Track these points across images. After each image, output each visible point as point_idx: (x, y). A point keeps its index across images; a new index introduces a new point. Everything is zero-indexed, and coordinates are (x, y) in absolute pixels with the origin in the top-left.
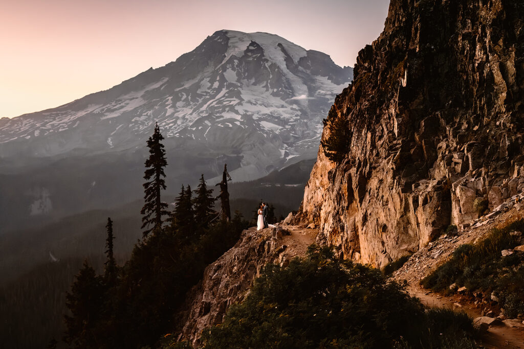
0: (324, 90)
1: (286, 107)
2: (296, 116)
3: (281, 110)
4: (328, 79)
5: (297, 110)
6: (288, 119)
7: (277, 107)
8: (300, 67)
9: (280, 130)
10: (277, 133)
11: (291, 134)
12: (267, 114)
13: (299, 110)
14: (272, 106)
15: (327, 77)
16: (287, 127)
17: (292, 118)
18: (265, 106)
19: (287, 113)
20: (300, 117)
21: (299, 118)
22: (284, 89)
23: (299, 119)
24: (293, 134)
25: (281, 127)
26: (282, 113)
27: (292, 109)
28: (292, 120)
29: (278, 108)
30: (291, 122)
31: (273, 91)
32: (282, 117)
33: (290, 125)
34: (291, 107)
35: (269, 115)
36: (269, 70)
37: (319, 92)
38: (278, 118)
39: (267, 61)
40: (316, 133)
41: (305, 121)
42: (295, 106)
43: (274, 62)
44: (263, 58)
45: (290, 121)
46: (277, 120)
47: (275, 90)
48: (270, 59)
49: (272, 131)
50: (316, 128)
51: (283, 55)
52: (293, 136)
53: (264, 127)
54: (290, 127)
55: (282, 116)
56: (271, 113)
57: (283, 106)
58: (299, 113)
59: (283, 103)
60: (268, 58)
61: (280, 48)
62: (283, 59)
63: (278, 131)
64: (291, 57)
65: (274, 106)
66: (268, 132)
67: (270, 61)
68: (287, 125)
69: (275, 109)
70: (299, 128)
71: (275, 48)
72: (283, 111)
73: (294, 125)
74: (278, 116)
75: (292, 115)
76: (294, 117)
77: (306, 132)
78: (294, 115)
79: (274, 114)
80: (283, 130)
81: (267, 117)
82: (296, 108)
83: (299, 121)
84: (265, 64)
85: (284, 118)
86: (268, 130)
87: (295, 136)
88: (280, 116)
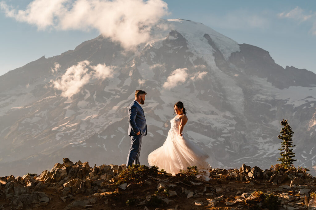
0: (263, 95)
1: (217, 114)
3: (211, 117)
4: (268, 81)
5: (231, 119)
6: (221, 130)
7: (205, 113)
8: (231, 64)
9: (213, 143)
11: (226, 150)
12: (193, 122)
13: (234, 118)
14: (199, 112)
15: (266, 79)
16: (220, 139)
17: (226, 128)
19: (219, 122)
21: (234, 128)
22: (214, 91)
24: (228, 148)
25: (213, 140)
26: (213, 122)
27: (225, 117)
28: (225, 131)
29: (207, 114)
30: (225, 133)
31: (200, 93)
32: (213, 127)
33: (223, 137)
34: (223, 114)
35: (196, 123)
36: (194, 66)
37: (258, 97)
38: (208, 127)
39: (191, 54)
40: (257, 149)
41: (243, 133)
42: (228, 114)
43: (200, 56)
44: (187, 51)
45: (223, 132)
46: (206, 130)
47: (202, 92)
48: (195, 53)
50: (257, 143)
51: (211, 48)
52: (228, 151)
53: (192, 139)
54: (223, 139)
55: (213, 125)
56: (199, 121)
57: (212, 113)
58: (234, 122)
59: (213, 109)
60: (193, 52)
61: (207, 40)
62: (211, 53)
63: (210, 144)
64: (221, 51)
65: (202, 112)
66: (199, 145)
67: (195, 55)
68: (221, 137)
69: (204, 116)
70: (235, 141)
71: (201, 40)
72: (214, 119)
73: (228, 137)
74: (208, 125)
75: (225, 124)
76: (228, 127)
77: (244, 148)
78: (228, 125)
79: (203, 123)
80: (216, 143)
81: (194, 126)
82: (229, 116)
83: (234, 132)
84: (188, 59)
85: (216, 127)
86: (198, 143)
87: (231, 152)
88: (210, 125)
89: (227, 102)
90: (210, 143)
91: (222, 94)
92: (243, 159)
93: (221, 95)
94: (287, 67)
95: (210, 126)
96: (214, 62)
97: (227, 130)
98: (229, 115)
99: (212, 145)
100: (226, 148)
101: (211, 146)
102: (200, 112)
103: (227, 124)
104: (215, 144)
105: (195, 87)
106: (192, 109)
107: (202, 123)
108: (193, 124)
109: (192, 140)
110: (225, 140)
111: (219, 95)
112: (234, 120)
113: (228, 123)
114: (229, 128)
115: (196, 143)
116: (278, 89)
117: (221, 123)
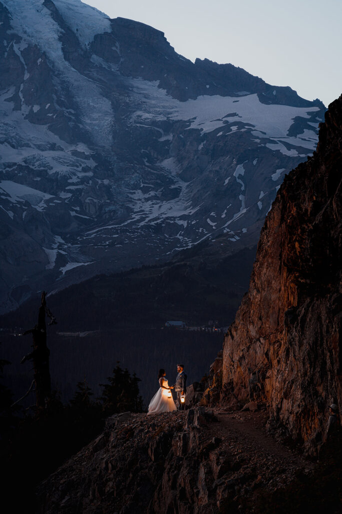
0: (149, 112)
1: (62, 150)
2: (85, 170)
3: (48, 155)
4: (159, 87)
5: (87, 157)
6: (65, 178)
7: (39, 147)
8: (94, 56)
9: (47, 202)
10: (40, 210)
11: (73, 214)
12: (15, 164)
13: (93, 157)
14: (28, 146)
15: (157, 83)
16: (63, 195)
17: (75, 174)
18: (13, 147)
19: (63, 163)
20: (94, 172)
21: (90, 174)
22: (57, 107)
23: (91, 178)
24: (76, 211)
25: (48, 196)
26: (53, 163)
27: (75, 153)
28: (74, 180)
29: (43, 150)
30: (73, 184)
31: (31, 110)
32: (51, 172)
33: (70, 191)
34: (73, 148)
35: (20, 165)
36: (22, 60)
37: (139, 116)
38: (42, 174)
39: (18, 39)
40: (130, 210)
41: (106, 182)
42: (81, 148)
43: (34, 42)
44: (9, 32)
45: (70, 181)
46: (39, 179)
47: (36, 108)
48: (25, 36)
49: (27, 204)
50: (131, 201)
51: (56, 26)
52: (75, 217)
53: (8, 195)
54: (70, 195)
55: (52, 168)
56: (25, 162)
57: (53, 147)
58: (92, 164)
59: (55, 139)
60: (21, 34)
61: (49, 12)
62: (56, 36)
63: (42, 204)
64: (75, 32)
65: (32, 146)
66: (19, 206)
67: (25, 40)
68: (64, 192)
69: (36, 152)
70: (91, 198)
71: (38, 11)
72: (53, 158)
73: (80, 191)
74: (42, 168)
75: (75, 168)
76: (80, 172)
77: (107, 209)
78: (80, 169)
79: (33, 165)
80: (54, 203)
81: (16, 172)
82: (84, 153)
83: (91, 182)
84: (12, 46)
85: (57, 173)
86: (19, 202)
87: (82, 217)
88: (46, 169)
89: (81, 126)
90: (43, 202)
91: (73, 112)
92: (101, 230)
93: (70, 113)
94: (198, 60)
95: (46, 171)
96: (60, 53)
97: (78, 177)
98: (82, 151)
99: (45, 206)
100: (73, 210)
101: (43, 208)
102: (30, 147)
103: (78, 167)
104: (51, 204)
105: (23, 100)
106: (14, 140)
107: (31, 167)
108: (15, 167)
109: (8, 198)
110: (72, 196)
111: (67, 114)
112: (91, 159)
113: (81, 166)
114: (81, 175)
115: (13, 203)
116: (177, 102)
117: (67, 166)
